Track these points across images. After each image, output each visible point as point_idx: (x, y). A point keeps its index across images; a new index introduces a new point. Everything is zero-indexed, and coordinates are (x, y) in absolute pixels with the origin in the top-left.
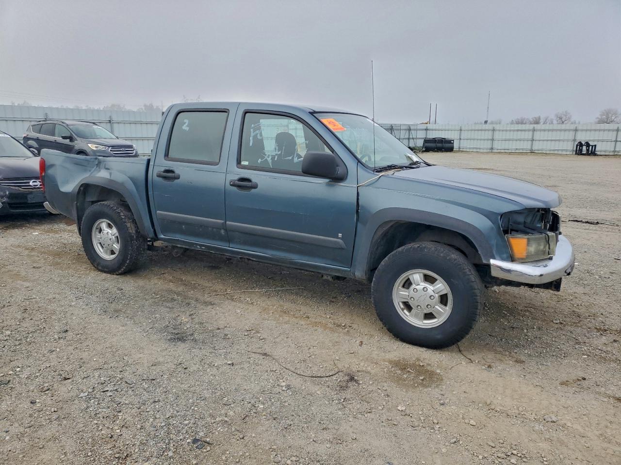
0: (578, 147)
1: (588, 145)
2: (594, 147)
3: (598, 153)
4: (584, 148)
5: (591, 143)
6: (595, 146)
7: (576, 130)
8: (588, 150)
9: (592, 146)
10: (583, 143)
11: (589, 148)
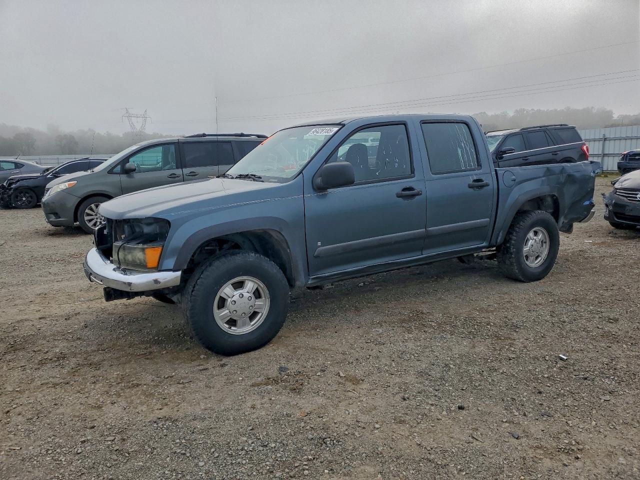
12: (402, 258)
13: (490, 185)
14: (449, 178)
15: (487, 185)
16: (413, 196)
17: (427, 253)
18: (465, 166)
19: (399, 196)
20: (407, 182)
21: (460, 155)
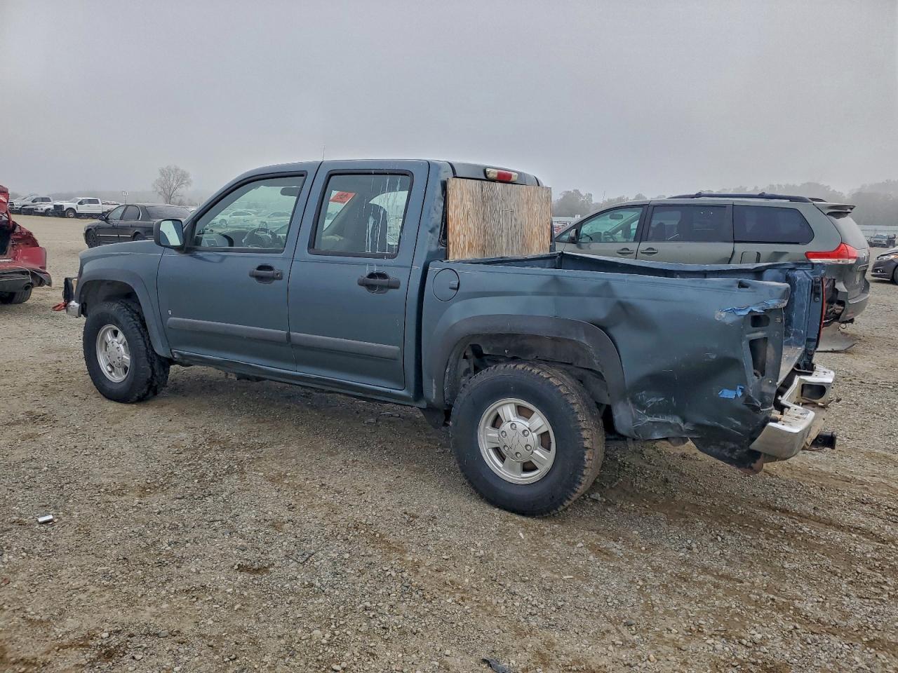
12: (255, 362)
13: (401, 287)
14: (343, 263)
15: (396, 286)
16: (272, 278)
17: (302, 371)
18: (373, 247)
19: (252, 275)
20: (266, 259)
21: (370, 228)
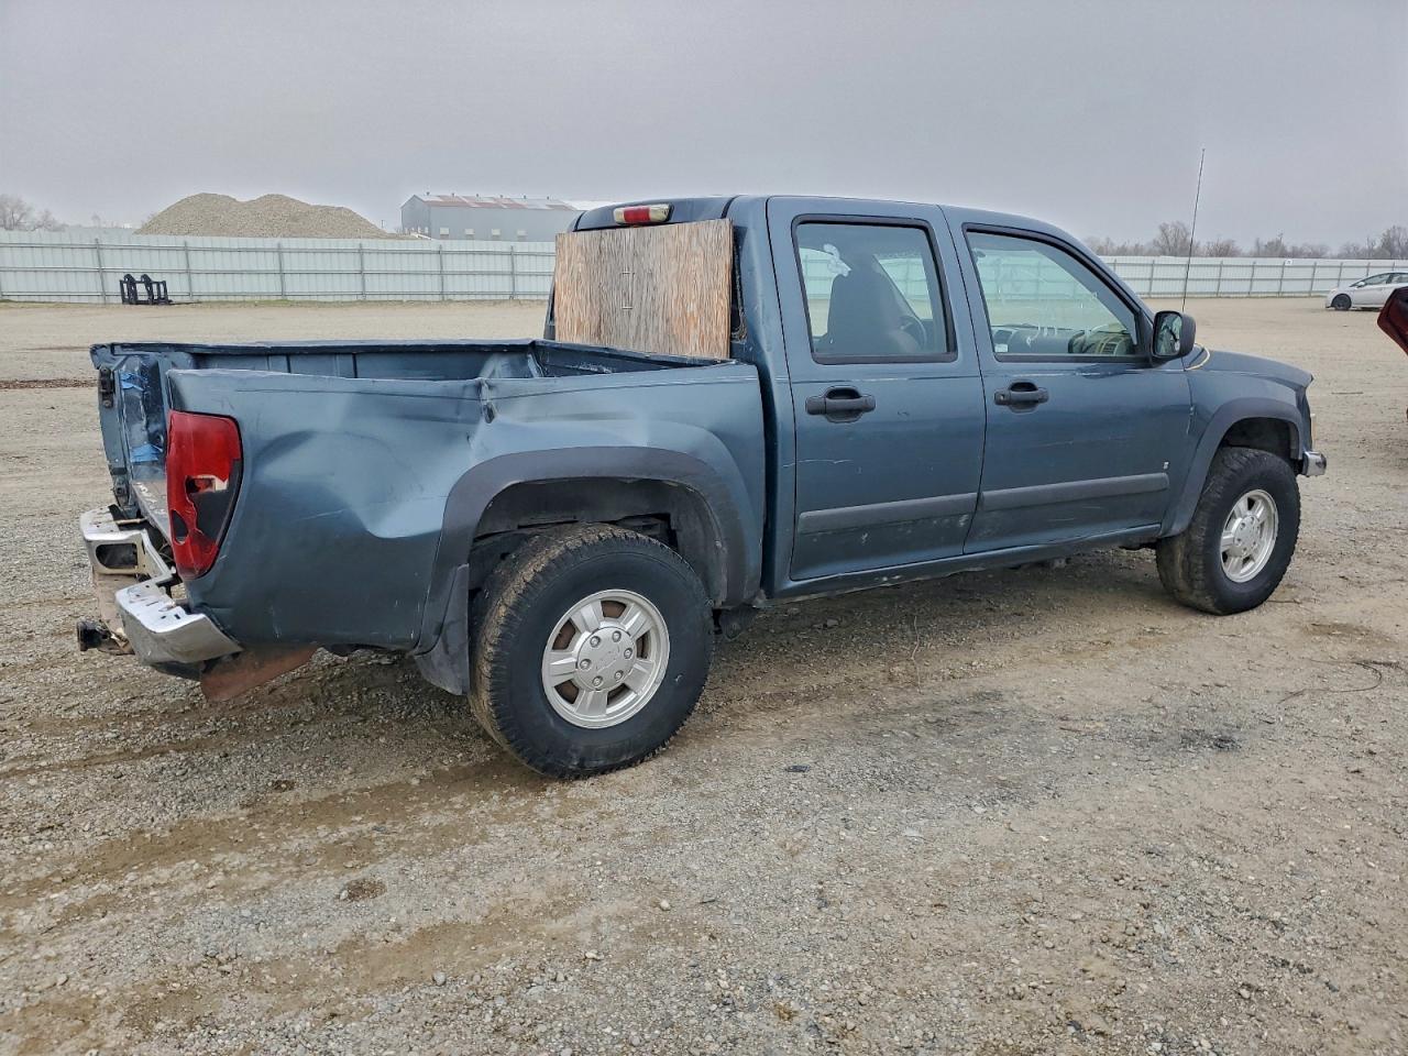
0: (125, 285)
1: (148, 282)
2: (161, 286)
3: (175, 299)
4: (141, 288)
5: (155, 278)
6: (164, 283)
7: (97, 247)
8: (150, 293)
9: (158, 284)
10: (137, 278)
11: (151, 288)
